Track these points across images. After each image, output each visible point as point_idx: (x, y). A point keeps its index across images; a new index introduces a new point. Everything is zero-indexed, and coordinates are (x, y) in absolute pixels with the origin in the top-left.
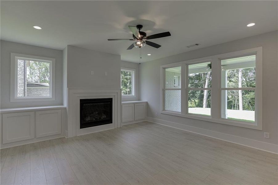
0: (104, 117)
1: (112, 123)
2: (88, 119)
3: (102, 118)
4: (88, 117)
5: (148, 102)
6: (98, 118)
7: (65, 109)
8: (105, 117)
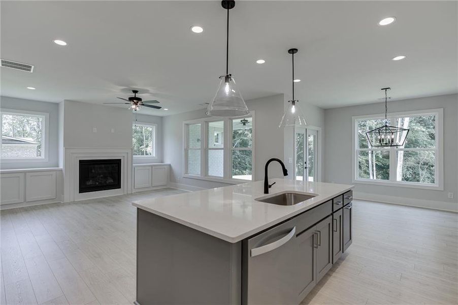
0: (110, 181)
1: (120, 188)
2: (90, 183)
3: (107, 182)
4: (89, 181)
5: (172, 165)
6: (103, 182)
7: (61, 170)
8: (112, 181)
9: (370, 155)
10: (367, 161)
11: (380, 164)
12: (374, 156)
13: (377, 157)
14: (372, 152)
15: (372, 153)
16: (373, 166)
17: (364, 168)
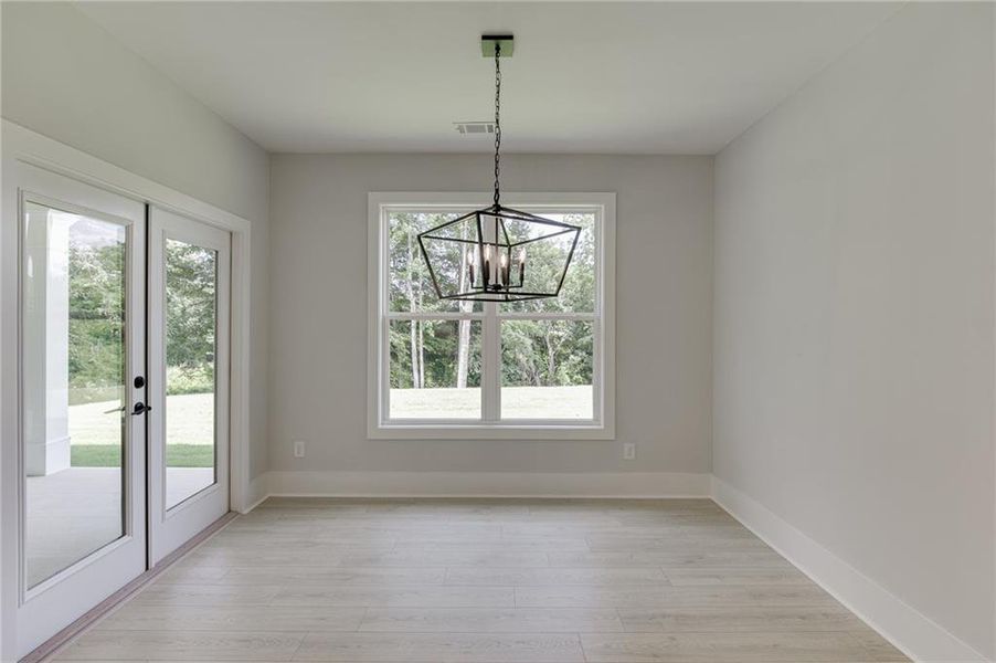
9: (413, 331)
10: (408, 343)
11: (430, 349)
12: (421, 332)
13: (426, 335)
14: (418, 323)
15: (418, 328)
16: (418, 353)
17: (402, 358)
